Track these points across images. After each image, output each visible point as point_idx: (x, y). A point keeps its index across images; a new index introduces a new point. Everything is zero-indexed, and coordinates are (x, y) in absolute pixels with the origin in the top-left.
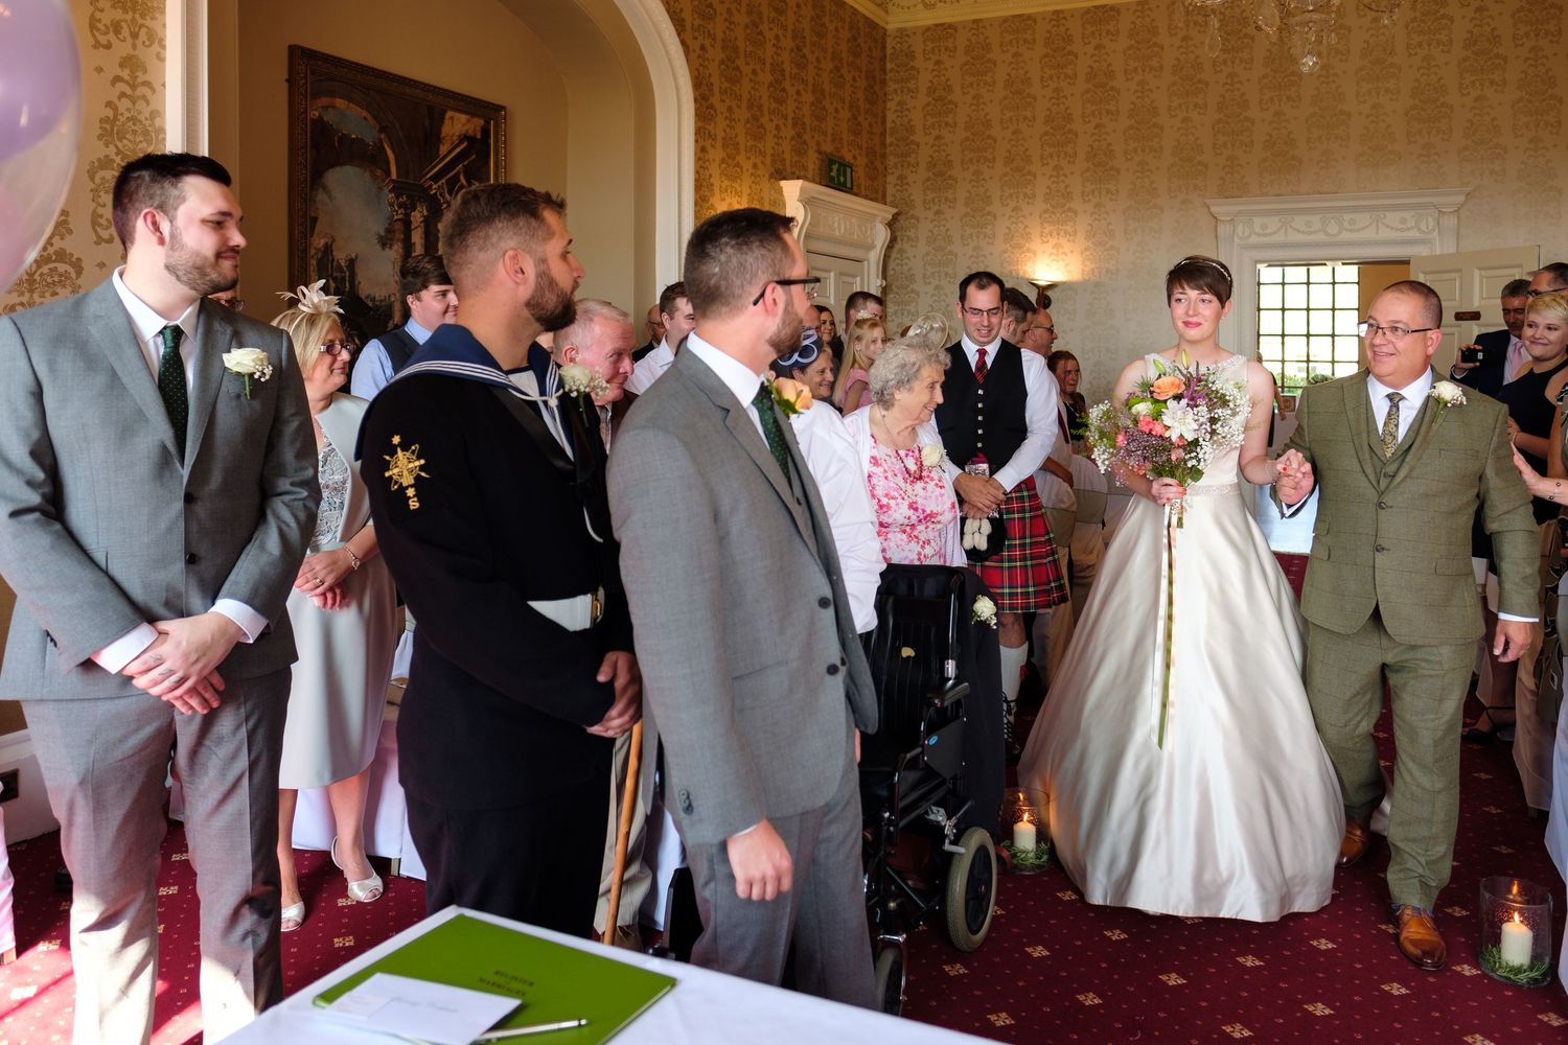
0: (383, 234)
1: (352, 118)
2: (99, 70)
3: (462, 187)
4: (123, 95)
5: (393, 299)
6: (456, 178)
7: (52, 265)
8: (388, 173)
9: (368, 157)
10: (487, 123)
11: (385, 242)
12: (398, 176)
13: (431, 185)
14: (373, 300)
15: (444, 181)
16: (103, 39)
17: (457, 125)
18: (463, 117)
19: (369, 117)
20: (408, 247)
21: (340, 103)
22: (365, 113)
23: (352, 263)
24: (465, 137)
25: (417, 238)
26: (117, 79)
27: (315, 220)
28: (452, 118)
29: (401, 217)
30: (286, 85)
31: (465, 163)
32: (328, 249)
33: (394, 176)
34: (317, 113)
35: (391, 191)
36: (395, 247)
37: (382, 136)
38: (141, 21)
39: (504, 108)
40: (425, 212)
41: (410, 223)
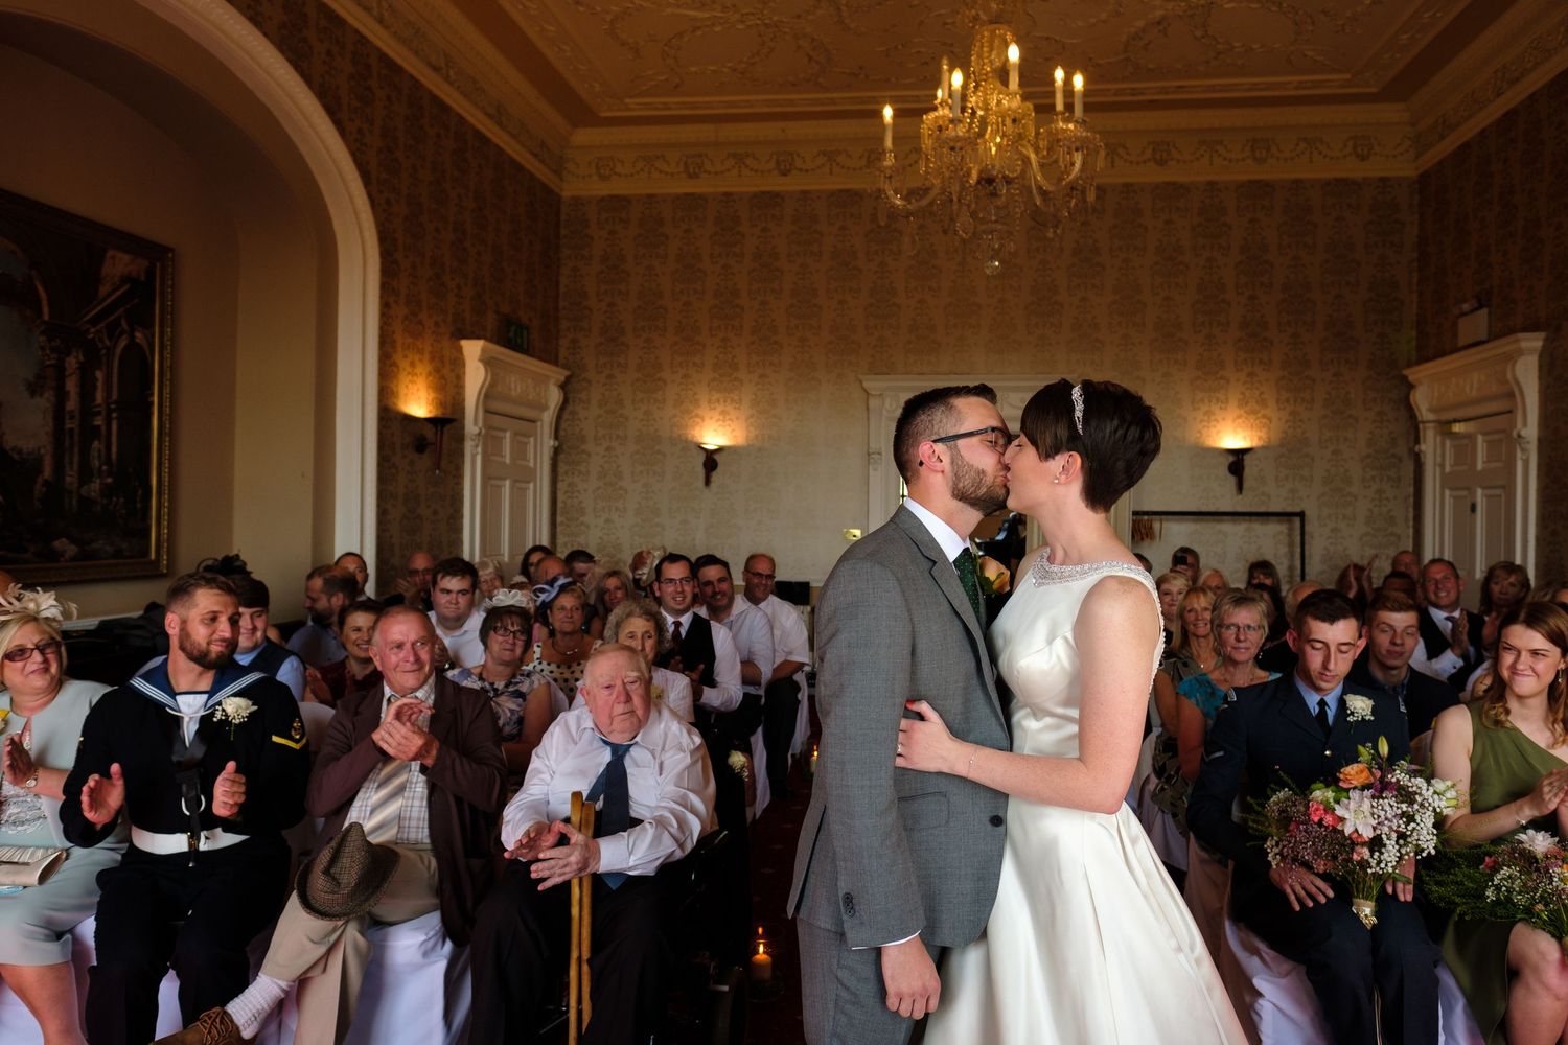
0: (32, 380)
3: (122, 333)
5: (42, 451)
6: (117, 323)
8: (40, 313)
9: (17, 296)
10: (152, 264)
11: (34, 389)
12: (50, 318)
13: (88, 329)
14: (20, 452)
15: (103, 325)
17: (118, 265)
18: (126, 258)
20: (61, 395)
22: (13, 247)
24: (127, 279)
25: (72, 385)
28: (113, 257)
29: (53, 362)
31: (128, 306)
33: (46, 317)
35: (42, 333)
36: (46, 395)
37: (35, 273)
39: (171, 250)
40: (81, 358)
41: (64, 369)
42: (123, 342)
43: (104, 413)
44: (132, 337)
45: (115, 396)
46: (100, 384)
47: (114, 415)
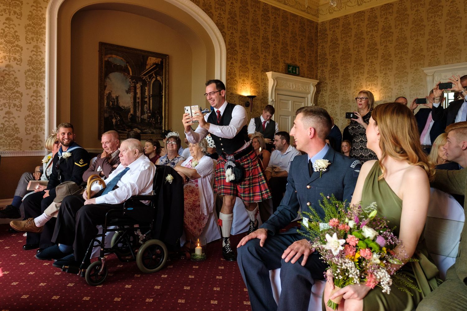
0: (127, 90)
1: (118, 60)
2: (28, 49)
3: (154, 77)
4: (34, 54)
5: (130, 107)
6: (152, 75)
7: (15, 94)
8: (129, 74)
9: (123, 70)
10: (163, 59)
11: (128, 92)
12: (132, 74)
13: (143, 77)
14: (124, 107)
15: (147, 76)
16: (29, 42)
17: (151, 61)
18: (154, 58)
19: (123, 59)
20: (135, 93)
21: (114, 56)
22: (121, 58)
23: (117, 98)
24: (154, 64)
25: (138, 91)
26: (32, 51)
27: (106, 86)
28: (150, 59)
29: (133, 85)
30: (98, 52)
31: (155, 71)
32: (110, 94)
33: (131, 74)
34: (107, 59)
35: (130, 79)
36: (131, 93)
37: (127, 64)
38: (39, 37)
39: (168, 55)
40: (141, 84)
41: (136, 87)
42: (154, 80)
43: (148, 97)
44: (156, 78)
45: (151, 93)
46: (147, 90)
47: (151, 98)
